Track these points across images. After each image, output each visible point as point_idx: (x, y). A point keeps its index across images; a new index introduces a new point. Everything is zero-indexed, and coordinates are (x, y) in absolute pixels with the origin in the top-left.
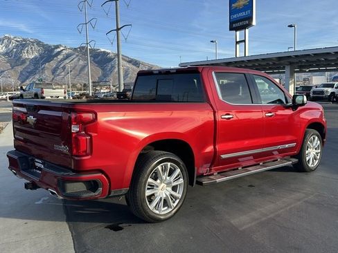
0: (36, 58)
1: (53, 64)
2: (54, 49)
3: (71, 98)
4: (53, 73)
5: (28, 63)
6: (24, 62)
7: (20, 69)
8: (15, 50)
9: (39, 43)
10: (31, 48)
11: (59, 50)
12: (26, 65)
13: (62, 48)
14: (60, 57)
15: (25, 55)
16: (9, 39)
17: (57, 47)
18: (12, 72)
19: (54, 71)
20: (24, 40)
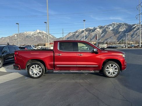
0: (124, 31)
1: (132, 33)
2: (133, 26)
3: (127, 47)
4: (131, 37)
5: (121, 33)
6: (119, 32)
7: (117, 35)
8: (116, 28)
9: (126, 24)
10: (123, 27)
11: (134, 26)
12: (120, 34)
13: (136, 25)
14: (135, 29)
15: (120, 30)
16: (114, 24)
17: (134, 25)
18: (115, 37)
19: (132, 36)
20: (120, 24)
